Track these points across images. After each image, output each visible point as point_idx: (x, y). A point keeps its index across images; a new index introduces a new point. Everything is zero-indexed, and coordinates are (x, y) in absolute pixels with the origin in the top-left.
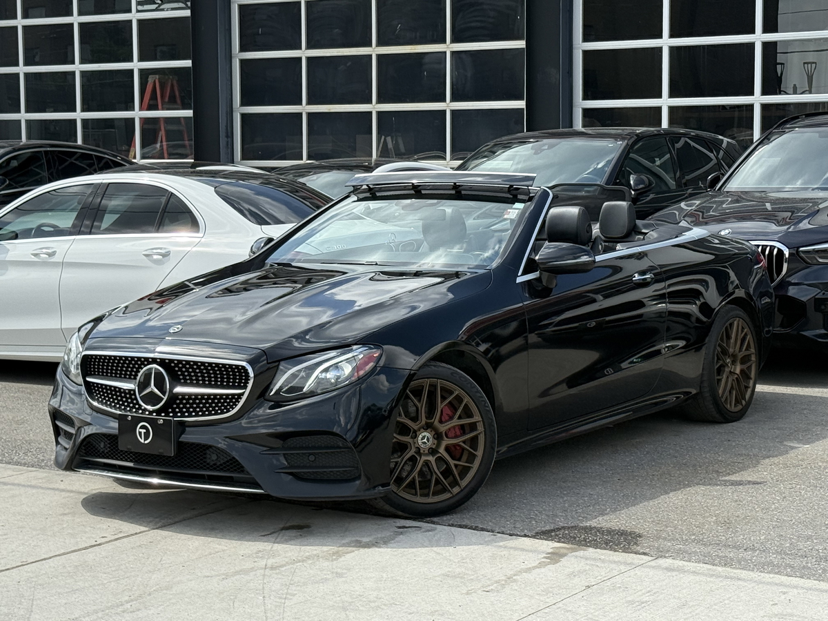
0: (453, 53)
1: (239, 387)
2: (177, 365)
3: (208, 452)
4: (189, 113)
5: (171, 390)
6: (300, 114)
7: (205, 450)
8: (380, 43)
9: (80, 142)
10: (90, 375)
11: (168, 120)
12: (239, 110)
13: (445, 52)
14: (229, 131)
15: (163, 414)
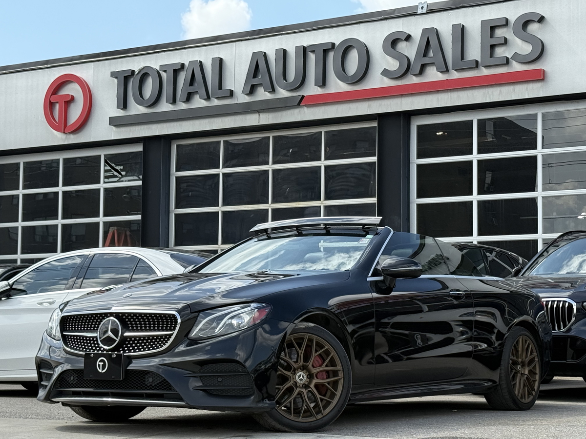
0: (326, 207)
1: (171, 330)
2: (127, 317)
3: (147, 377)
5: (122, 335)
7: (144, 375)
8: (275, 201)
10: (66, 331)
13: (320, 207)
15: (116, 352)
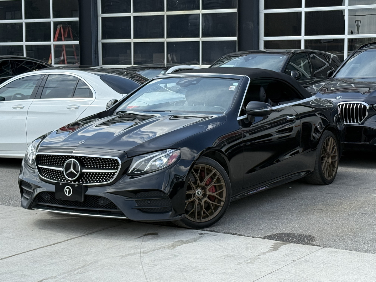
0: (203, 15)
1: (114, 169)
2: (83, 159)
3: (99, 200)
4: (77, 42)
5: (81, 171)
6: (130, 43)
7: (98, 199)
8: (168, 10)
9: (25, 56)
10: (40, 164)
11: (67, 46)
12: (101, 41)
13: (199, 14)
14: (96, 51)
15: (77, 182)
